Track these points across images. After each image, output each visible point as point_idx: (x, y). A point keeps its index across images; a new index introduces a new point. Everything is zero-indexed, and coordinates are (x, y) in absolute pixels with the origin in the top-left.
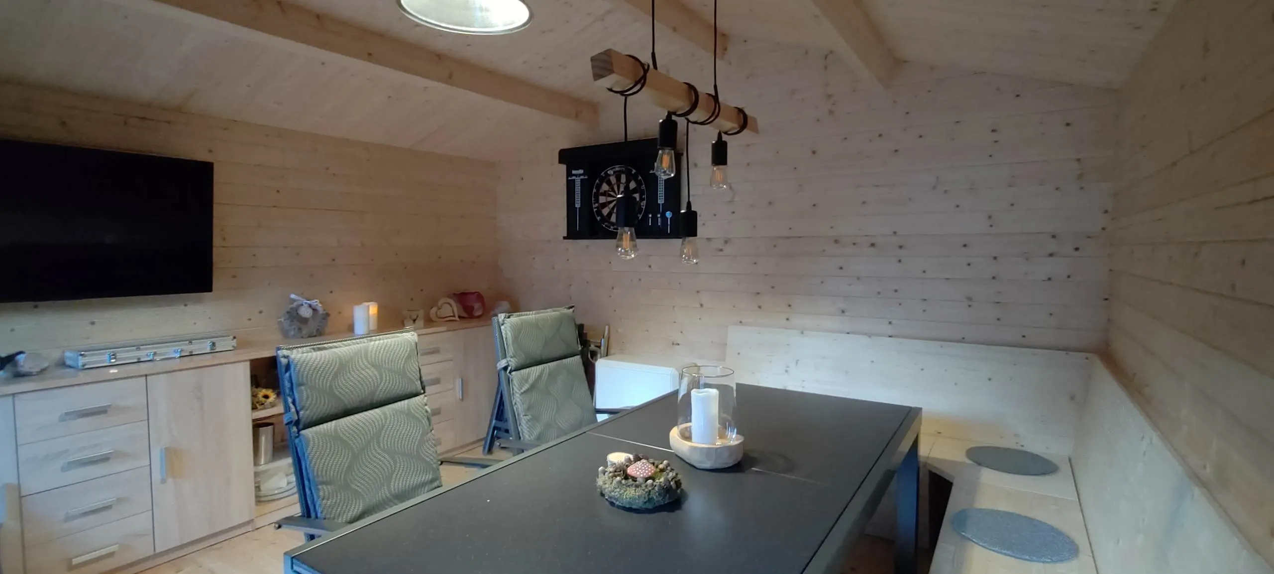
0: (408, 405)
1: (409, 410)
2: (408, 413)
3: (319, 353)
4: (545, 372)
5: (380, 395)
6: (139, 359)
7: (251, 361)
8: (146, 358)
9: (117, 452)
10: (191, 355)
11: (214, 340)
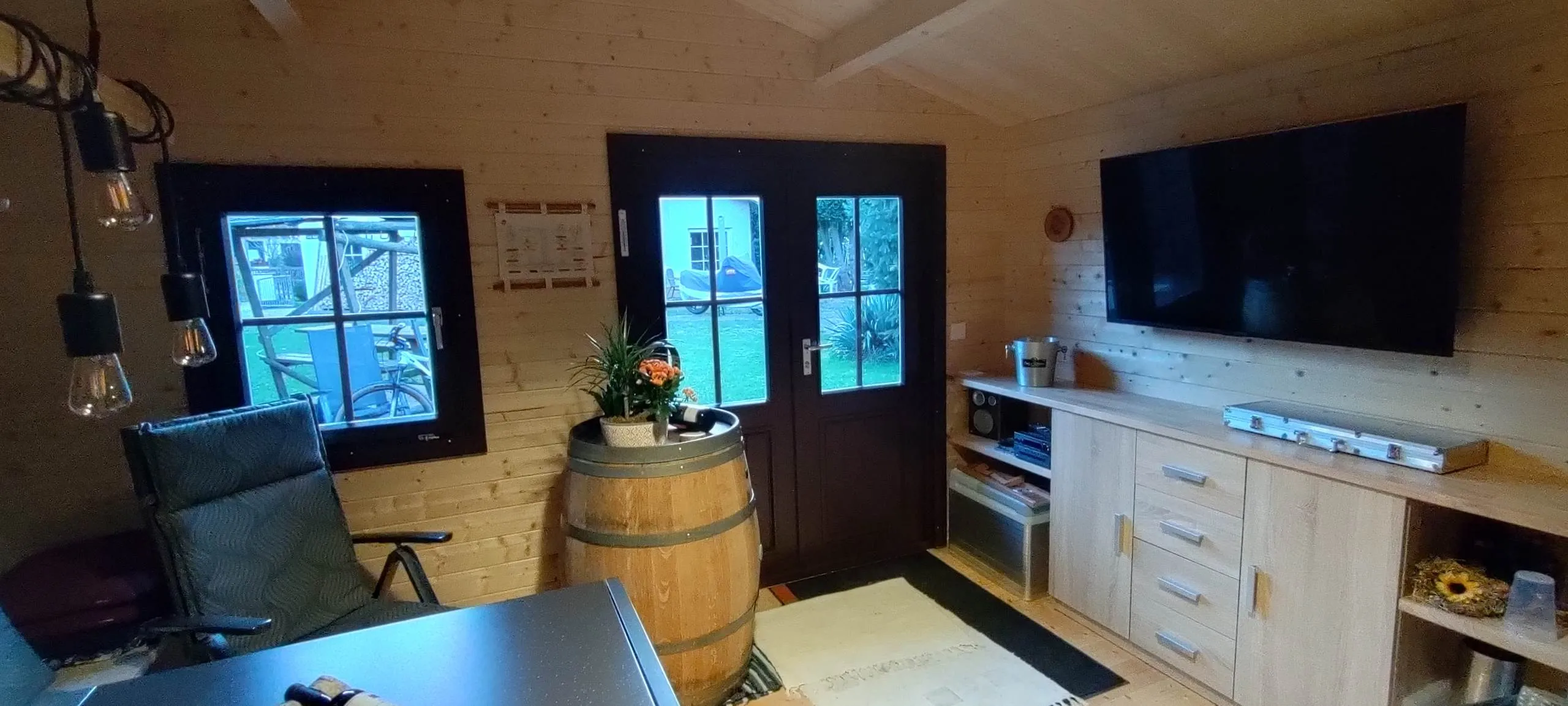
6: (1285, 435)
7: (1410, 501)
8: (1292, 437)
9: (1208, 540)
10: (1356, 454)
11: (1397, 443)
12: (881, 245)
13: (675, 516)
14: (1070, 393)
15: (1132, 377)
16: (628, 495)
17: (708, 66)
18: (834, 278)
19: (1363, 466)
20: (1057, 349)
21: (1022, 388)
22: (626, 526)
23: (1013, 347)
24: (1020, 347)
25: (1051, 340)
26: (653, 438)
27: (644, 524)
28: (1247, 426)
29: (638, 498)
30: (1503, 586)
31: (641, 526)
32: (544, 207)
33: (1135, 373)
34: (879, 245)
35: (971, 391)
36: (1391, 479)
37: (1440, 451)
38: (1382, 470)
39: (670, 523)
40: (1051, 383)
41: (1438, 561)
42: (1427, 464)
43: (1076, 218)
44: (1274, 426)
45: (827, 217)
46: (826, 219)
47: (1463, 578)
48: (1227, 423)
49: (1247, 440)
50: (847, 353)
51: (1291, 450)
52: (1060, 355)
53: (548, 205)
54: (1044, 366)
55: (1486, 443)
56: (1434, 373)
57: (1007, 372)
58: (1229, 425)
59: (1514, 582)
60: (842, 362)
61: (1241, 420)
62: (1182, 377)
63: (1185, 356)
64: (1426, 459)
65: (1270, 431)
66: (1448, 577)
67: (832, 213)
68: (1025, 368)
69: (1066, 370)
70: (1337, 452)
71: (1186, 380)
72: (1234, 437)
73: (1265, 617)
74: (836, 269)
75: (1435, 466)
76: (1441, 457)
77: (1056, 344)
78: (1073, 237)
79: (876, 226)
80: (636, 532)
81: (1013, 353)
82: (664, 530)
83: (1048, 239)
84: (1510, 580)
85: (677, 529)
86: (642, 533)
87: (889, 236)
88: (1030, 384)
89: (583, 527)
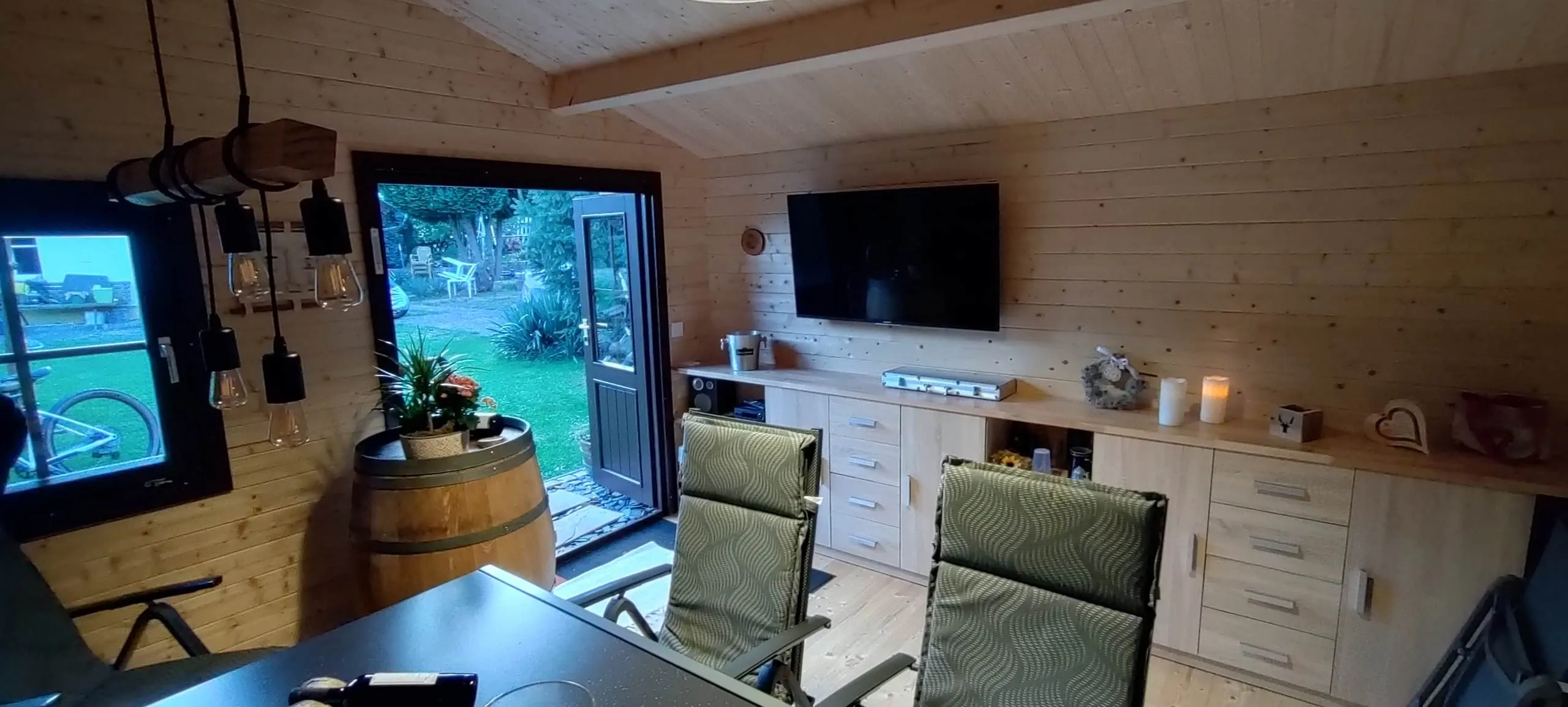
0: (775, 523)
1: (774, 529)
2: (772, 532)
3: (710, 426)
4: (1015, 598)
5: (747, 494)
6: (919, 388)
7: (987, 418)
8: (923, 388)
9: (880, 465)
10: (958, 395)
11: (977, 385)
12: (555, 246)
13: (492, 514)
14: (772, 373)
15: (815, 357)
16: (445, 503)
17: (451, 90)
18: (472, 275)
19: (961, 401)
20: (760, 339)
21: (735, 373)
22: (446, 530)
23: (727, 340)
24: (732, 340)
25: (755, 333)
26: (460, 446)
27: (464, 525)
28: (897, 384)
29: (455, 502)
30: (1028, 460)
31: (461, 528)
32: (287, 225)
33: (816, 355)
34: (553, 247)
35: (692, 378)
36: (976, 407)
37: (998, 388)
38: (971, 402)
39: (490, 519)
40: (757, 367)
41: (1000, 452)
42: (992, 397)
43: (766, 237)
44: (912, 382)
45: (460, 209)
46: (458, 211)
47: (1012, 459)
48: (884, 384)
49: (898, 393)
50: (515, 354)
51: (925, 396)
52: (762, 344)
53: (292, 223)
54: (752, 354)
55: (1016, 381)
56: (990, 342)
57: (723, 360)
58: (886, 385)
59: (1035, 456)
60: (510, 363)
61: (893, 381)
62: (849, 355)
63: (850, 339)
64: (990, 393)
65: (909, 386)
66: (1006, 459)
67: (465, 206)
68: (739, 357)
69: (767, 357)
70: (948, 395)
71: (851, 357)
72: (889, 391)
73: (916, 508)
74: (474, 265)
75: (996, 397)
76: (998, 391)
77: (759, 335)
78: (764, 252)
79: (548, 228)
80: (457, 534)
81: (727, 345)
82: (484, 527)
83: (745, 253)
84: (1031, 455)
85: (495, 524)
86: (462, 534)
87: (562, 237)
88: (742, 368)
89: (396, 540)
